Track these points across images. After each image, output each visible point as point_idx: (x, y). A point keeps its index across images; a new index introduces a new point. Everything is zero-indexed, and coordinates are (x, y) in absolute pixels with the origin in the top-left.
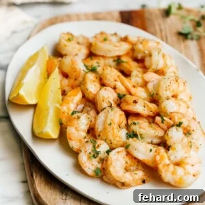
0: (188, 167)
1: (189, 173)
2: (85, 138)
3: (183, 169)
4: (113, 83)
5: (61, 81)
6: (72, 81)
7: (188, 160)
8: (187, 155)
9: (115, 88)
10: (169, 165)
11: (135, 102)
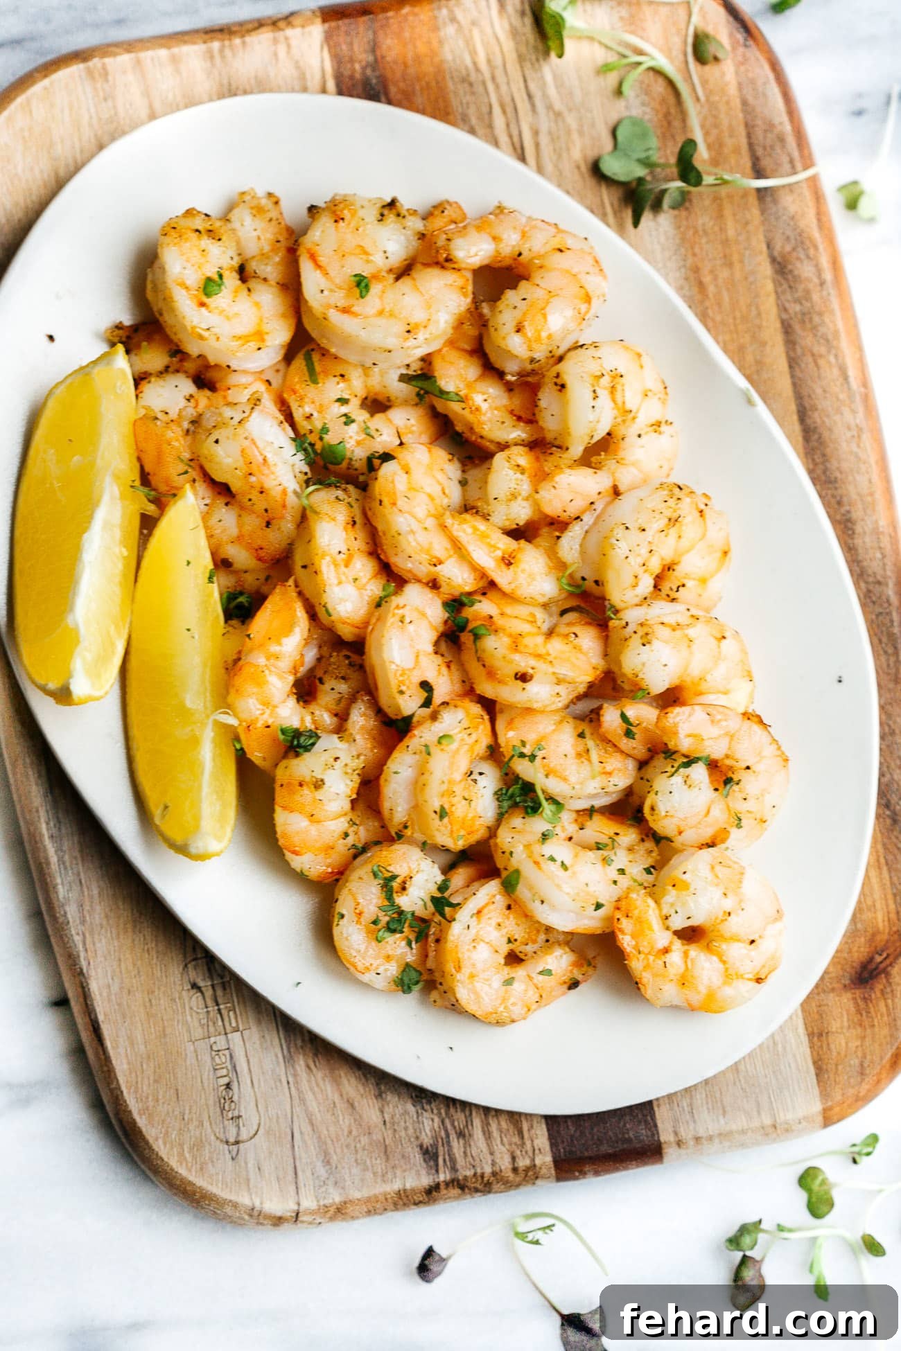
0: (736, 951)
1: (740, 976)
2: (346, 835)
3: (715, 958)
4: (423, 570)
5: (205, 517)
6: (252, 523)
7: (735, 925)
8: (728, 904)
9: (434, 585)
10: (666, 951)
11: (523, 678)
